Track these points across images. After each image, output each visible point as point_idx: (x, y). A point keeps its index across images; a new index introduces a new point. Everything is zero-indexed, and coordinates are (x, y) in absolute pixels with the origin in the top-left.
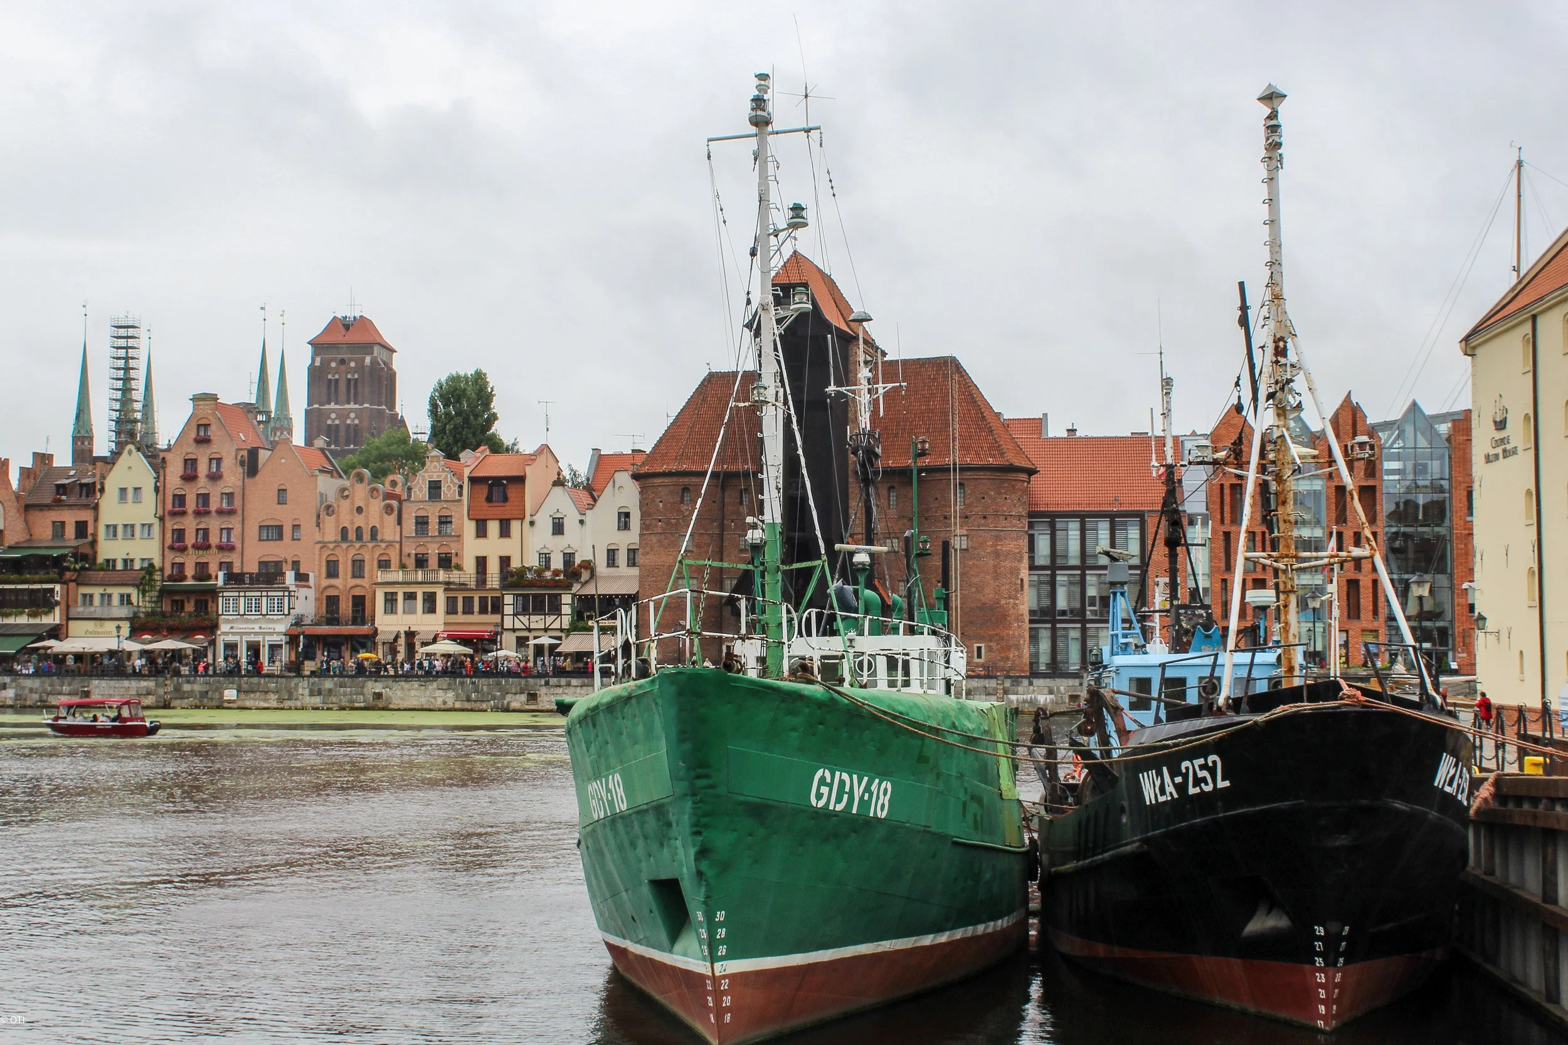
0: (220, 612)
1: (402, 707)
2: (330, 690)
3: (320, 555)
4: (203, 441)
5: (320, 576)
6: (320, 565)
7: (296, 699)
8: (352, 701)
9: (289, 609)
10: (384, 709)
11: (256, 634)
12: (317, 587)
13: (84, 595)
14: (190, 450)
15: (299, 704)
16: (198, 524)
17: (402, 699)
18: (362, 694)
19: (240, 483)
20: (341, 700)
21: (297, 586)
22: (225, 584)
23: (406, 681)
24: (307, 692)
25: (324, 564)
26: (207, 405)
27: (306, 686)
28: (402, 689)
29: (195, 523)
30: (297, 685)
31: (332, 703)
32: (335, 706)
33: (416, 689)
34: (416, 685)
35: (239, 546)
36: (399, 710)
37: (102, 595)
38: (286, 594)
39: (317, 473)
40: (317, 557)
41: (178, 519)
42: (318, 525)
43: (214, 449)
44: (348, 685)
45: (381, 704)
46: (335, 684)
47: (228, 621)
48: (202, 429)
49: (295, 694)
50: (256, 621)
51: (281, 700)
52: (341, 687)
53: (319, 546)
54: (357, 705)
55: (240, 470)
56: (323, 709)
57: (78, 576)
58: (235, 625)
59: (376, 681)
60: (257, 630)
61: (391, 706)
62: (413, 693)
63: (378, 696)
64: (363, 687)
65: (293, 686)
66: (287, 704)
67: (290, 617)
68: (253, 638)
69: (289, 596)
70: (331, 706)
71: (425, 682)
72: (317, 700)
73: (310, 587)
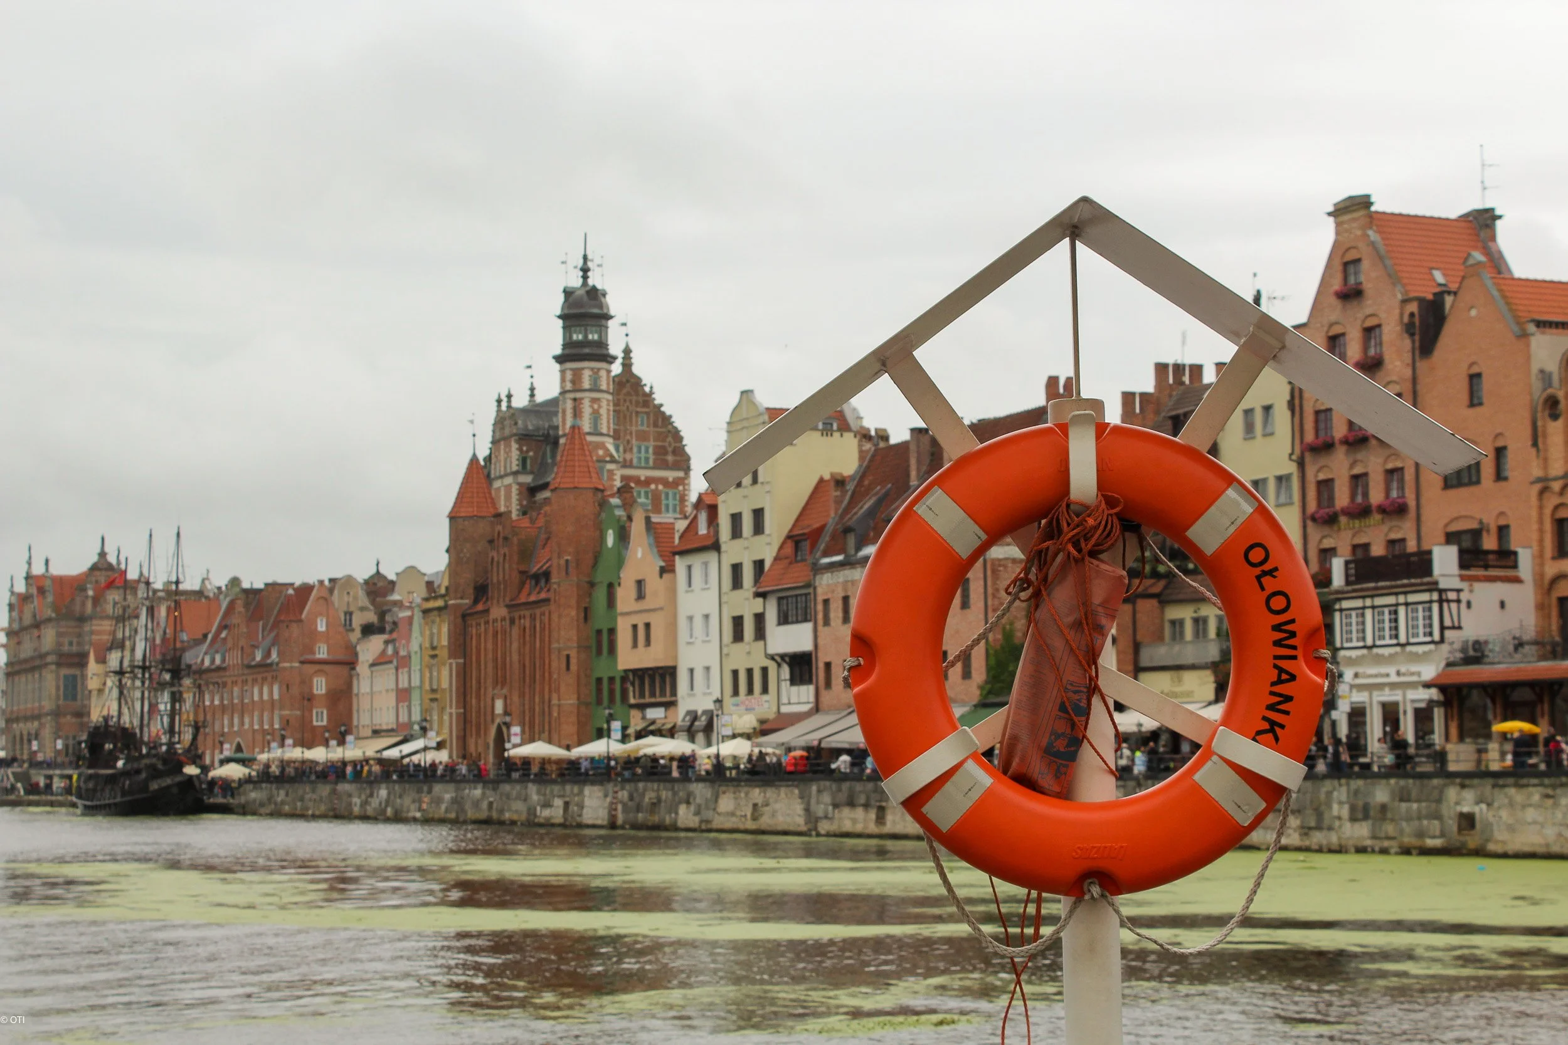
0: (1338, 644)
1: (1511, 848)
2: (1384, 808)
3: (1541, 508)
4: (1351, 294)
5: (1541, 555)
6: (1541, 531)
7: (1330, 828)
8: (1421, 834)
9: (1443, 628)
10: (1480, 852)
11: (1393, 686)
12: (1539, 576)
13: (1173, 623)
14: (1333, 318)
15: (1334, 839)
16: (1352, 466)
17: (1511, 829)
18: (1437, 816)
19: (1408, 372)
20: (1402, 832)
21: (1463, 578)
22: (1348, 583)
23: (1517, 785)
24: (1345, 812)
25: (1548, 526)
26: (1354, 220)
27: (1344, 798)
28: (1511, 804)
29: (1346, 464)
30: (1329, 794)
31: (1389, 838)
32: (1393, 845)
33: (1538, 806)
34: (1536, 794)
35: (1412, 503)
36: (1505, 856)
37: (1196, 621)
38: (1435, 596)
39: (1532, 328)
40: (1534, 513)
41: (1323, 460)
42: (1535, 444)
43: (1369, 306)
44: (1414, 794)
45: (1472, 842)
46: (1393, 794)
47: (1351, 662)
48: (1351, 269)
49: (1326, 816)
50: (1391, 659)
51: (1306, 831)
52: (1402, 800)
53: (1537, 487)
54: (1430, 843)
55: (1407, 343)
56: (1373, 851)
57: (1166, 587)
58: (1360, 670)
59: (1463, 786)
60: (1394, 678)
61: (1491, 847)
62: (1531, 814)
63: (1468, 821)
64: (1439, 801)
65: (1323, 797)
66: (1318, 838)
67: (1445, 648)
68: (1388, 696)
69: (1441, 601)
70: (1386, 844)
71: (1554, 787)
72: (1361, 831)
73: (1517, 580)
